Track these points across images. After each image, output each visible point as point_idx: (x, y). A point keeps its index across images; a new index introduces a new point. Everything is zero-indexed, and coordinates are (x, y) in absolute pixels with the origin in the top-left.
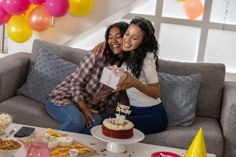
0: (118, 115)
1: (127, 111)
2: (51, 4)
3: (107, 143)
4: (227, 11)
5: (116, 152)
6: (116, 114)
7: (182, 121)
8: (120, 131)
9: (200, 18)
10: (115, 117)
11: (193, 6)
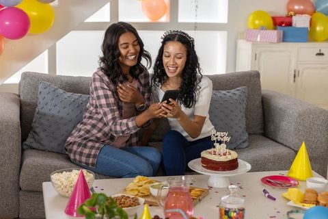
0: (217, 145)
1: (225, 137)
2: (7, 23)
3: (209, 176)
4: (197, 6)
5: (221, 187)
6: (215, 144)
7: (239, 143)
8: (230, 161)
9: (164, 19)
10: (214, 147)
11: (154, 3)
